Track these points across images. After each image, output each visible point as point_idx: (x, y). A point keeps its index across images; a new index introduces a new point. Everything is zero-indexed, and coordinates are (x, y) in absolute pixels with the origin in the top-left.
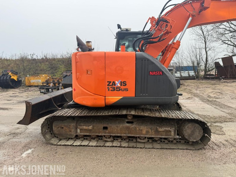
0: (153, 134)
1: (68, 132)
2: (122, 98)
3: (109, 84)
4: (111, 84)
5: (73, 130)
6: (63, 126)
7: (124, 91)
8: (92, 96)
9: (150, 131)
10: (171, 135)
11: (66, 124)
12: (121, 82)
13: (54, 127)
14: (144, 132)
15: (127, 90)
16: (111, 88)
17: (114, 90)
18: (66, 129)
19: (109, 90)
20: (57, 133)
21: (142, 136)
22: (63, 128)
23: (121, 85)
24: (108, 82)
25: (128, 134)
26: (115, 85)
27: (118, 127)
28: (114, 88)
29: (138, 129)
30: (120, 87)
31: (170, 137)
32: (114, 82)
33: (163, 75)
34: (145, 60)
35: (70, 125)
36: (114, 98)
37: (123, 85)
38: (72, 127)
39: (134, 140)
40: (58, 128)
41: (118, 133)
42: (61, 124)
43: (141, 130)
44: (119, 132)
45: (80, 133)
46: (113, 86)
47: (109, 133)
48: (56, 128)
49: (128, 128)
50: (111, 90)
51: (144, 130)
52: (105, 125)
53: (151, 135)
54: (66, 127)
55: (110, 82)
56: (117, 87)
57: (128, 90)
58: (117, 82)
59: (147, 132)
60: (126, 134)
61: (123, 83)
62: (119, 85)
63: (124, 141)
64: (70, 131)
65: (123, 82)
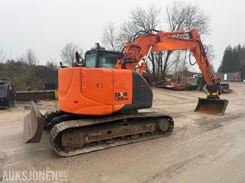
0: (142, 130)
1: (77, 142)
2: (124, 106)
3: (116, 95)
4: (117, 95)
5: (82, 140)
6: (72, 138)
7: (125, 100)
8: (103, 106)
9: (140, 128)
10: (152, 129)
11: (75, 135)
12: (124, 93)
13: (63, 140)
14: (136, 130)
15: (127, 99)
16: (117, 98)
17: (119, 100)
18: (75, 140)
19: (115, 100)
20: (66, 145)
21: (135, 133)
22: (72, 139)
23: (124, 96)
24: (115, 93)
25: (126, 133)
26: (120, 96)
27: (119, 129)
28: (119, 98)
29: (132, 129)
30: (123, 97)
31: (152, 130)
32: (119, 93)
35: (79, 135)
36: (119, 106)
37: (125, 96)
38: (81, 136)
39: (129, 138)
40: (67, 140)
41: (119, 135)
42: (70, 136)
43: (135, 129)
44: (120, 133)
45: (88, 141)
46: (119, 97)
47: (112, 136)
48: (65, 141)
49: (126, 129)
50: (117, 100)
51: (137, 129)
52: (109, 130)
53: (141, 132)
54: (75, 138)
55: (117, 93)
56: (121, 97)
57: (128, 99)
58: (121, 93)
59: (138, 130)
60: (124, 134)
61: (125, 94)
62: (122, 95)
63: (122, 141)
64: (80, 141)
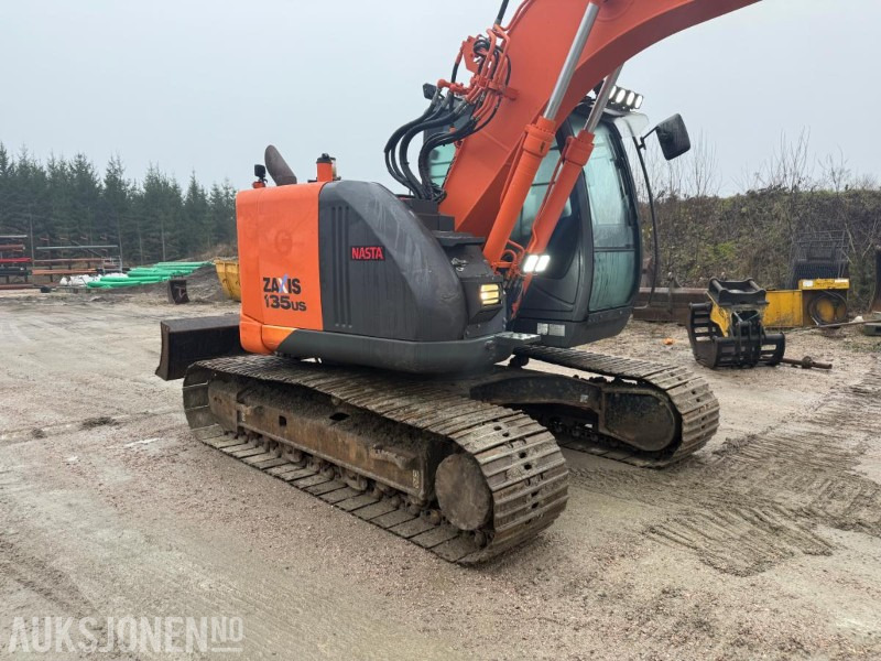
2: (294, 333)
3: (267, 285)
4: (270, 286)
7: (297, 309)
12: (289, 280)
15: (301, 307)
16: (271, 297)
17: (277, 306)
19: (268, 305)
23: (290, 292)
26: (278, 289)
28: (277, 297)
29: (340, 440)
30: (288, 297)
32: (275, 281)
33: (384, 259)
34: (340, 208)
36: (278, 330)
37: (295, 292)
43: (348, 447)
46: (275, 293)
50: (273, 306)
55: (269, 279)
56: (282, 297)
57: (305, 309)
58: (280, 281)
61: (294, 285)
62: (286, 291)
65: (294, 280)
